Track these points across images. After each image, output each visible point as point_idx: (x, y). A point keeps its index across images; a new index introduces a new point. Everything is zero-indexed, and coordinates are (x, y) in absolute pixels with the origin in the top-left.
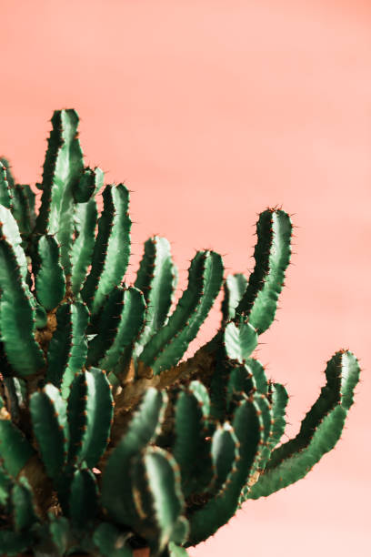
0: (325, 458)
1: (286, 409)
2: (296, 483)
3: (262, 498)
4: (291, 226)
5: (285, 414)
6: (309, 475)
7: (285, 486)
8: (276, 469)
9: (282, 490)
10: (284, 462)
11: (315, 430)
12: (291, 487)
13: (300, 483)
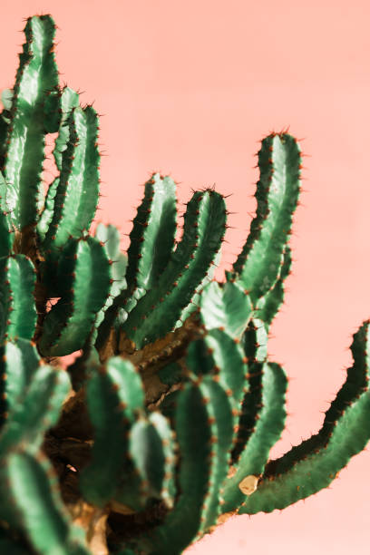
0: (354, 462)
1: (286, 396)
2: (318, 494)
3: (276, 511)
4: (298, 154)
5: (284, 402)
6: (334, 483)
7: (304, 497)
8: (289, 474)
9: (301, 502)
10: (296, 465)
11: (334, 425)
12: (311, 499)
13: (323, 493)
